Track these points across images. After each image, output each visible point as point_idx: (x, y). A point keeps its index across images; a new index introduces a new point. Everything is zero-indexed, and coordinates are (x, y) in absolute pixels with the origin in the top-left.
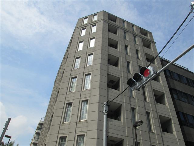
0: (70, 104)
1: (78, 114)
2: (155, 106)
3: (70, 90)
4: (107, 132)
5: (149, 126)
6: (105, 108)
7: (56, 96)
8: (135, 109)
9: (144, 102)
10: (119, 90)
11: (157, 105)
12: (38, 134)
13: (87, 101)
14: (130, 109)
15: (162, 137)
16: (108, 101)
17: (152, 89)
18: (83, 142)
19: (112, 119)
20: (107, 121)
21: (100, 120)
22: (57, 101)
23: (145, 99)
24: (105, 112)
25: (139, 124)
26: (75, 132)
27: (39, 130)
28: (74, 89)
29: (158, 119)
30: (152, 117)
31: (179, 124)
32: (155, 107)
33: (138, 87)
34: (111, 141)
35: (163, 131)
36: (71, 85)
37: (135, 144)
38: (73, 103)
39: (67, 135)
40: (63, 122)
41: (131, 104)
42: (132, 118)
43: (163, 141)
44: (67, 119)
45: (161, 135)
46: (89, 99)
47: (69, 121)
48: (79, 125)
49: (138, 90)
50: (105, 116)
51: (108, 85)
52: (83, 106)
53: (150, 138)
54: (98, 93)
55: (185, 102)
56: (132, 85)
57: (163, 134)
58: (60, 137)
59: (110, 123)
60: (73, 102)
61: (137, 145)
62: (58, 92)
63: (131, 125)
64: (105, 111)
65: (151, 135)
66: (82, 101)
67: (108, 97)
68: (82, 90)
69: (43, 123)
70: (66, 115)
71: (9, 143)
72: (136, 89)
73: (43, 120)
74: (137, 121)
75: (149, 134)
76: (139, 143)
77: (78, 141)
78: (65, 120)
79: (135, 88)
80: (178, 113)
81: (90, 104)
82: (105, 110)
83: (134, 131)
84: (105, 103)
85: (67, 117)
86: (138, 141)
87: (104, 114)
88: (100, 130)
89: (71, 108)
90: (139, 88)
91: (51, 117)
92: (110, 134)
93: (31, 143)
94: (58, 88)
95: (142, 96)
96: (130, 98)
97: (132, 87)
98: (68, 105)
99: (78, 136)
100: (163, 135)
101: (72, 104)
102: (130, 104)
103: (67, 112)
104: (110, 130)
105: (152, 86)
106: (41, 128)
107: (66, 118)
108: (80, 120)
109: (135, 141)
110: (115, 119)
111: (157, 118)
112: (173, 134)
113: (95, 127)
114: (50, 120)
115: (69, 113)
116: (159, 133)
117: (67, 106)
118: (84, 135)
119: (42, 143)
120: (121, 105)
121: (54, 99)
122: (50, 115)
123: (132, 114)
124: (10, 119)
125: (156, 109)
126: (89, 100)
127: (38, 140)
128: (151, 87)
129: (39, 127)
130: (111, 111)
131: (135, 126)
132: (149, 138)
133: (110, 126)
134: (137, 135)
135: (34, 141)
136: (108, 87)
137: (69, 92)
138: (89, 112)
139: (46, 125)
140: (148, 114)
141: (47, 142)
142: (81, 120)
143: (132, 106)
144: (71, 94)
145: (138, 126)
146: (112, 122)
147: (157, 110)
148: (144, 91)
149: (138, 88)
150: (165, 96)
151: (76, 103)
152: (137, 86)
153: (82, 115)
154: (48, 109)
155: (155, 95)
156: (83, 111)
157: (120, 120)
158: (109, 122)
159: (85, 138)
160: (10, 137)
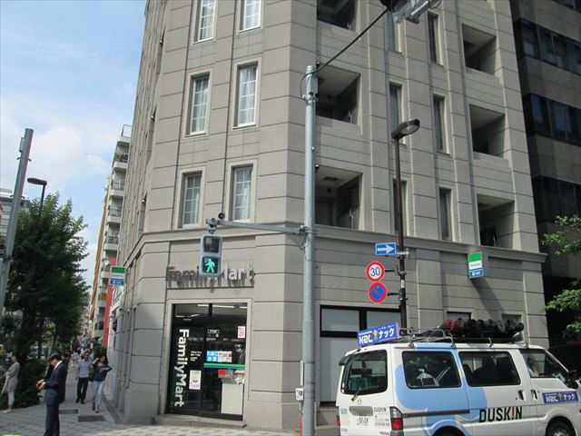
0: (201, 79)
1: (229, 107)
2: (463, 77)
3: (199, 34)
4: (315, 153)
5: (437, 137)
6: (309, 86)
7: (156, 56)
8: (400, 87)
9: (430, 67)
10: (353, 29)
11: (467, 75)
12: (120, 172)
13: (253, 66)
14: (384, 88)
15: (471, 165)
16: (318, 65)
17: (458, 22)
18: (250, 183)
19: (331, 118)
20: (315, 125)
21: (295, 123)
22: (162, 72)
23: (434, 57)
24: (309, 96)
25: (408, 128)
26: (226, 159)
27: (121, 161)
28: (211, 31)
29: (466, 116)
30: (448, 111)
31: (524, 130)
32: (461, 80)
33: (413, 10)
34: (328, 179)
35: (475, 150)
36: (201, 17)
37: (395, 186)
38: (211, 76)
39: (203, 169)
40: (188, 132)
41: (390, 73)
42: (390, 115)
43: (471, 175)
44: (198, 124)
45: (470, 161)
46: (259, 60)
47: (203, 129)
48: (235, 139)
49: (415, 20)
50: (309, 110)
51: (318, 13)
52: (242, 83)
53: (436, 168)
54: (287, 40)
55: (555, 65)
56: (394, 6)
57: (474, 158)
58: (185, 175)
59: (324, 129)
60: (211, 70)
61: (398, 187)
62: (161, 44)
63: (385, 135)
64: (311, 93)
65: (442, 161)
66: (240, 68)
67: (318, 53)
68: (238, 31)
69: (129, 141)
70: (193, 112)
71: (45, 197)
72: (407, 19)
73: (128, 133)
74: (403, 120)
75: (435, 157)
76: (404, 183)
77: (236, 183)
78: (191, 126)
79: (404, 14)
80: (527, 99)
81: (263, 75)
82: (308, 90)
83: (394, 150)
84: (309, 69)
85: (198, 118)
86: (402, 178)
87: (307, 104)
88: (295, 150)
89: (207, 91)
90: (419, 14)
91: (149, 119)
92: (324, 162)
93: (106, 197)
94: (159, 32)
95: (425, 47)
96: (386, 54)
97: (394, 11)
98: (197, 82)
99: (234, 168)
100: (475, 162)
101: (208, 79)
102: (387, 74)
103: (196, 103)
104: (323, 152)
105: (460, 13)
106: (127, 156)
107: (194, 121)
108: (236, 124)
109: (395, 177)
110: (341, 118)
111: (463, 113)
112: (502, 157)
113: (282, 141)
114: (148, 129)
115: (200, 105)
116: (464, 154)
117: (195, 84)
118: (252, 165)
119: (136, 193)
120: (360, 75)
121: (152, 65)
122: (147, 117)
123: (389, 101)
124: (29, 133)
125: (464, 87)
126: (260, 64)
127: (122, 189)
128: (457, 16)
129: (121, 152)
130: (329, 97)
131: (397, 136)
132: (433, 170)
133: (324, 139)
134: (401, 163)
135: (112, 193)
136: (318, 19)
137: (196, 40)
138: (263, 100)
139: (140, 145)
140: (438, 101)
141: (148, 189)
142: (240, 125)
143: (392, 80)
144: (203, 45)
145: (405, 135)
146: (331, 126)
147: (467, 90)
148: (433, 32)
149: (415, 15)
150: (498, 46)
151: (219, 74)
152: (413, 6)
153: (240, 110)
154: (137, 98)
155: (464, 42)
156: (244, 99)
157: (355, 122)
158: (323, 127)
159: (254, 174)
160: (44, 183)
